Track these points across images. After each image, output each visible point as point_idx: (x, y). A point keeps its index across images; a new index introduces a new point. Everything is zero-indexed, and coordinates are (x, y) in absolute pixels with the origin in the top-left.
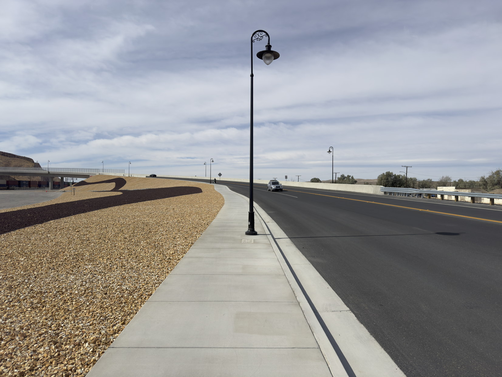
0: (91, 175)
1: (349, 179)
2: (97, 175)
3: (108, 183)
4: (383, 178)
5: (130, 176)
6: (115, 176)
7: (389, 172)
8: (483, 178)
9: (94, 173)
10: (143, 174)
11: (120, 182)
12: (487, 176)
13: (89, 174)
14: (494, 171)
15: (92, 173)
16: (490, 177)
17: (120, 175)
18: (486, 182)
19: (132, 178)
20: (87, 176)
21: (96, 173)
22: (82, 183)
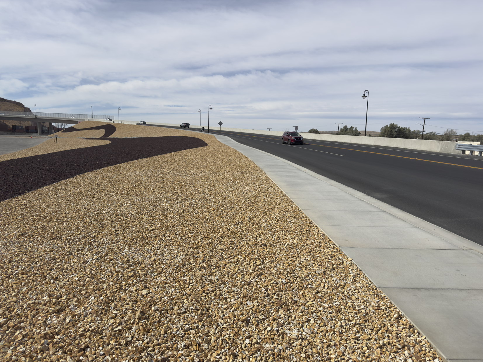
0: (80, 121)
1: (353, 131)
3: (98, 130)
4: (386, 131)
5: (120, 123)
6: (104, 122)
7: (393, 124)
9: (83, 119)
10: (133, 121)
11: (110, 129)
15: (81, 118)
17: (109, 121)
21: (85, 119)
22: (71, 129)
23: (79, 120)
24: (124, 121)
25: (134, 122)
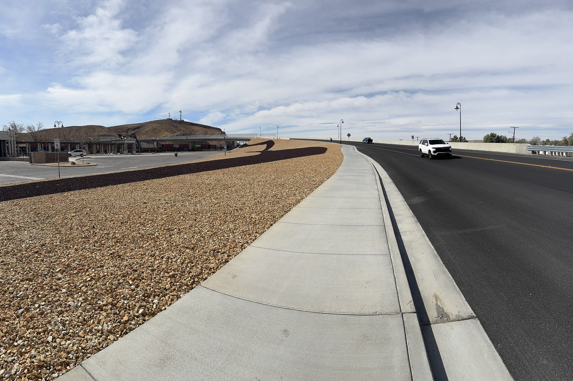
3: (262, 145)
4: (488, 139)
5: (278, 139)
7: (493, 133)
9: (253, 137)
11: (270, 143)
13: (250, 138)
15: (252, 137)
17: (271, 138)
19: (279, 140)
20: (249, 140)
21: (255, 137)
22: (245, 145)
23: (251, 138)
24: (281, 137)
25: (287, 137)
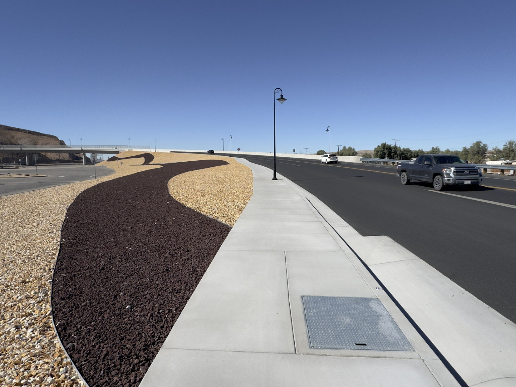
0: (121, 151)
2: (126, 150)
6: (142, 152)
8: (465, 149)
12: (468, 147)
13: (119, 150)
14: (475, 142)
15: (121, 149)
16: (471, 147)
18: (468, 152)
19: (158, 153)
20: (117, 153)
